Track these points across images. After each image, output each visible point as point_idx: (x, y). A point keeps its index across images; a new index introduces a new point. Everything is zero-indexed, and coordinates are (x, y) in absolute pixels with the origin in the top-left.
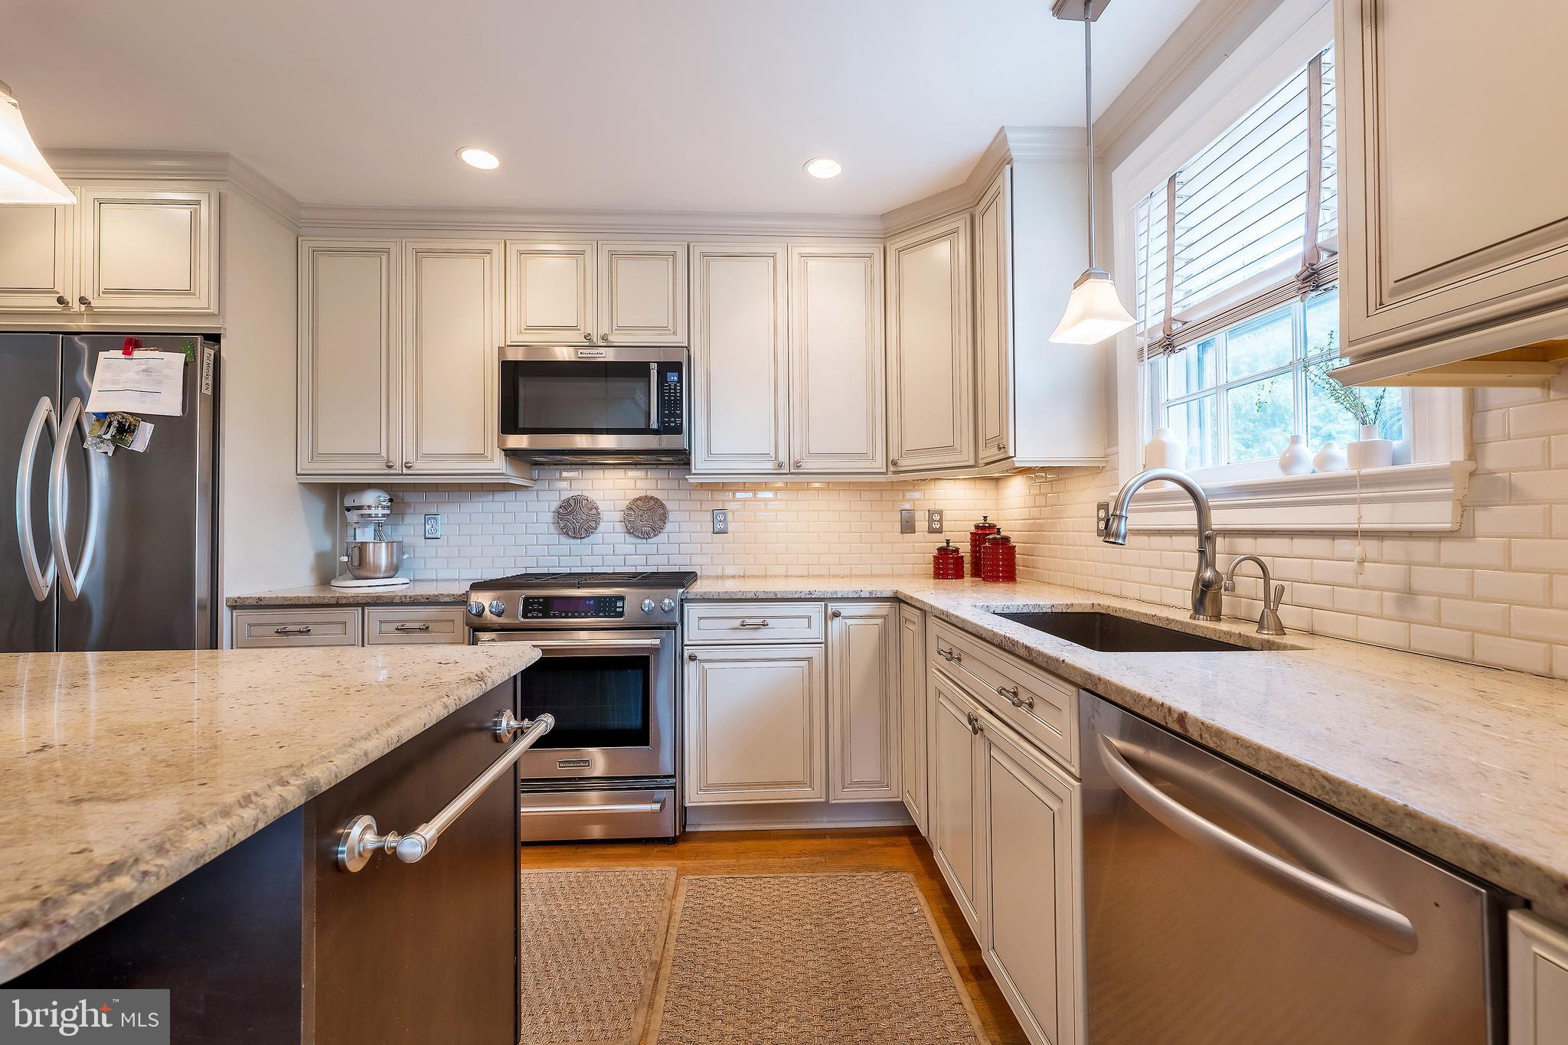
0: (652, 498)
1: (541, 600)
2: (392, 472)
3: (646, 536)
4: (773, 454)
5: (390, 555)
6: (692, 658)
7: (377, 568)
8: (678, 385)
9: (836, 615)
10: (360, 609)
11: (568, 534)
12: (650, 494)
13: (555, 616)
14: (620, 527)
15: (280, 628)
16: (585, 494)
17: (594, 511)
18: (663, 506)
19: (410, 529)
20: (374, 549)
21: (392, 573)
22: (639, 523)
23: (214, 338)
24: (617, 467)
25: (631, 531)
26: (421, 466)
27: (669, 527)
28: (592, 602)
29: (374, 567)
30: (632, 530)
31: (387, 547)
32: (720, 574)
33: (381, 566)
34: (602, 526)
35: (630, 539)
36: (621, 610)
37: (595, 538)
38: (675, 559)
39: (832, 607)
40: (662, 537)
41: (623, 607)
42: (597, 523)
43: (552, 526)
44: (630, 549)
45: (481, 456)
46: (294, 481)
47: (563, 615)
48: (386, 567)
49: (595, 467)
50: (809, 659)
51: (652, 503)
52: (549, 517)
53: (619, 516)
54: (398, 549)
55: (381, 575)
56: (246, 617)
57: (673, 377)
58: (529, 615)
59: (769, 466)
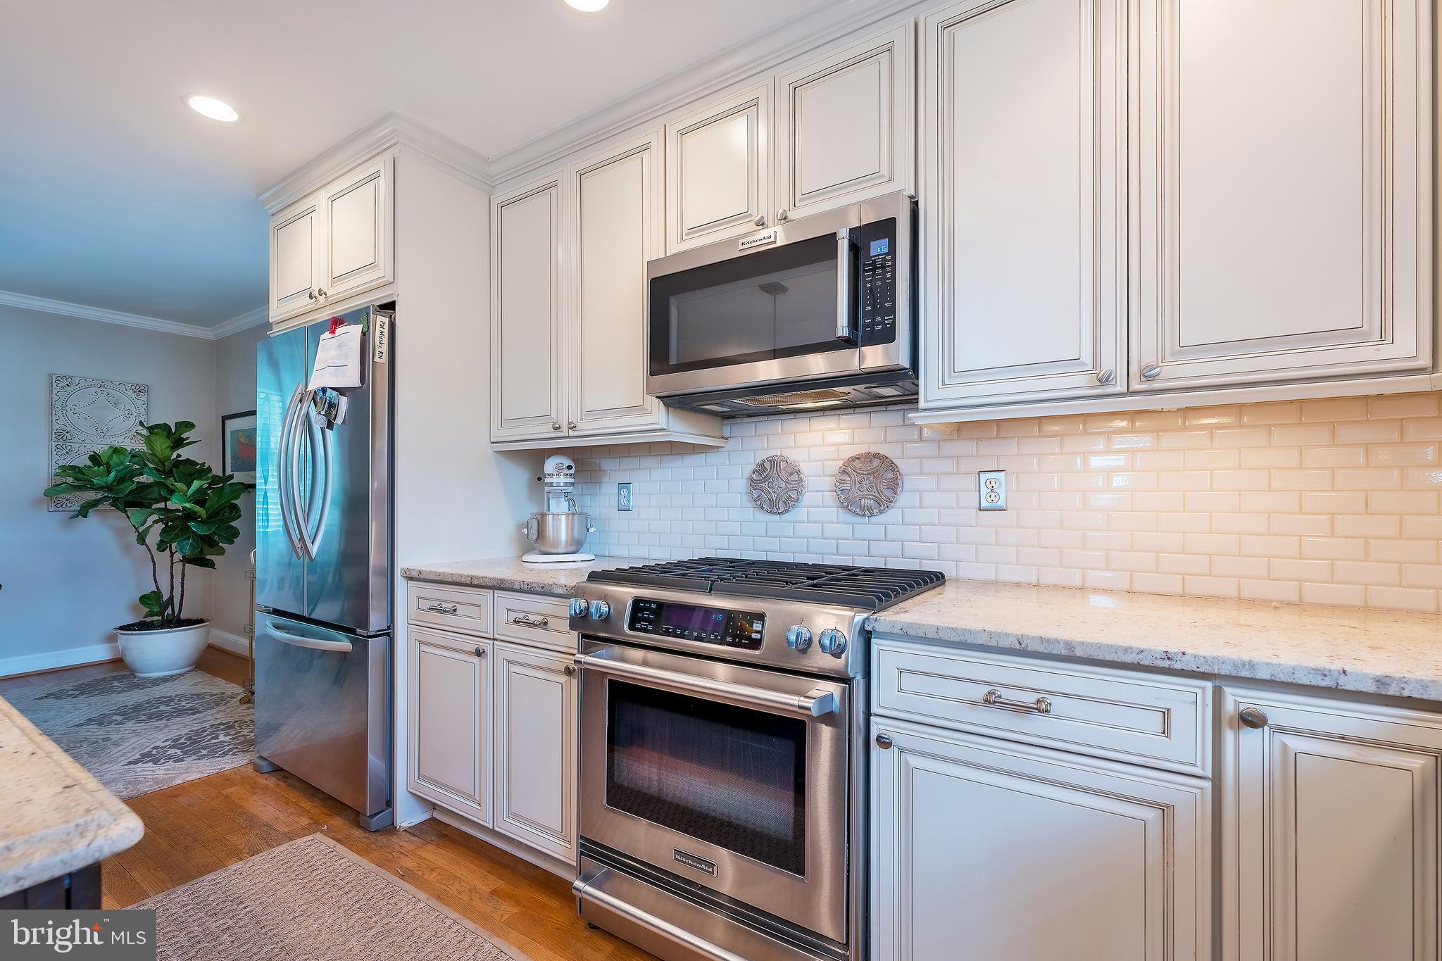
0: (877, 456)
1: (654, 606)
2: (560, 434)
3: (867, 512)
4: (1087, 358)
5: (571, 528)
6: (884, 743)
7: (556, 543)
8: (888, 258)
9: (1251, 720)
10: (492, 591)
11: (762, 508)
12: (874, 449)
13: (667, 633)
14: (830, 498)
15: (435, 604)
16: (786, 453)
17: (795, 477)
18: (892, 466)
19: (604, 500)
20: (553, 520)
21: (573, 548)
22: (856, 493)
23: (390, 306)
24: (827, 413)
25: (845, 504)
26: (587, 427)
27: (903, 499)
28: (720, 617)
29: (553, 540)
30: (847, 504)
31: (567, 519)
32: (992, 577)
33: (561, 542)
34: (808, 498)
35: (845, 516)
36: (758, 636)
37: (798, 513)
38: (914, 548)
39: (1235, 698)
40: (892, 515)
41: (760, 632)
42: (800, 493)
43: (745, 498)
44: (846, 530)
45: (639, 409)
46: (490, 450)
47: (678, 632)
48: (567, 541)
49: (798, 415)
50: (1165, 810)
51: (876, 463)
52: (742, 484)
53: (828, 483)
54: (583, 520)
55: (562, 551)
56: (417, 589)
57: (878, 247)
58: (638, 625)
59: (1078, 382)
